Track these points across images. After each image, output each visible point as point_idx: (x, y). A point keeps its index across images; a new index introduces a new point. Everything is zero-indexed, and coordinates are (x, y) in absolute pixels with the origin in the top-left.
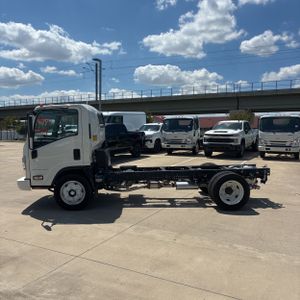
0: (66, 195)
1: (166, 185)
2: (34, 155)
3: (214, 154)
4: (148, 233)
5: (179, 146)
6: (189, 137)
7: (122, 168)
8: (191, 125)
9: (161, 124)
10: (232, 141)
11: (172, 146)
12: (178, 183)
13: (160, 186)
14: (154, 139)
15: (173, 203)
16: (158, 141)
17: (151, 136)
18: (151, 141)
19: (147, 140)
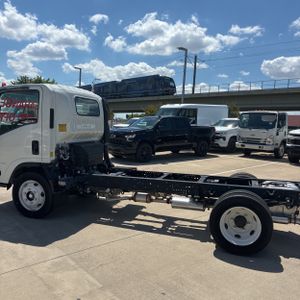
0: (25, 197)
5: (256, 147)
6: (271, 137)
8: (274, 123)
11: (247, 146)
14: (228, 137)
16: (234, 139)
17: (226, 132)
18: (224, 139)
19: (218, 138)
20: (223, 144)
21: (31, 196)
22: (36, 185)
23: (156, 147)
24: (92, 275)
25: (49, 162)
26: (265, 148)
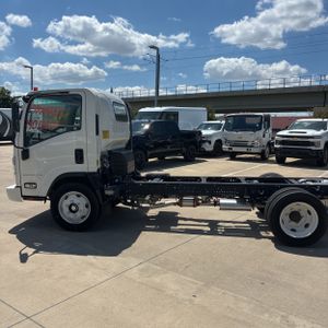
0: (66, 210)
1: (205, 203)
2: (25, 155)
3: (288, 160)
4: (157, 280)
5: (244, 150)
6: (258, 139)
7: (148, 177)
8: (260, 124)
9: (223, 122)
10: (313, 144)
11: (235, 149)
12: (222, 201)
13: (196, 204)
14: (213, 141)
15: (214, 227)
16: (219, 142)
17: (211, 136)
18: (210, 142)
19: (204, 142)
20: (209, 148)
21: (74, 208)
22: (78, 196)
23: (149, 153)
24: (184, 275)
25: (96, 170)
26: (253, 150)
